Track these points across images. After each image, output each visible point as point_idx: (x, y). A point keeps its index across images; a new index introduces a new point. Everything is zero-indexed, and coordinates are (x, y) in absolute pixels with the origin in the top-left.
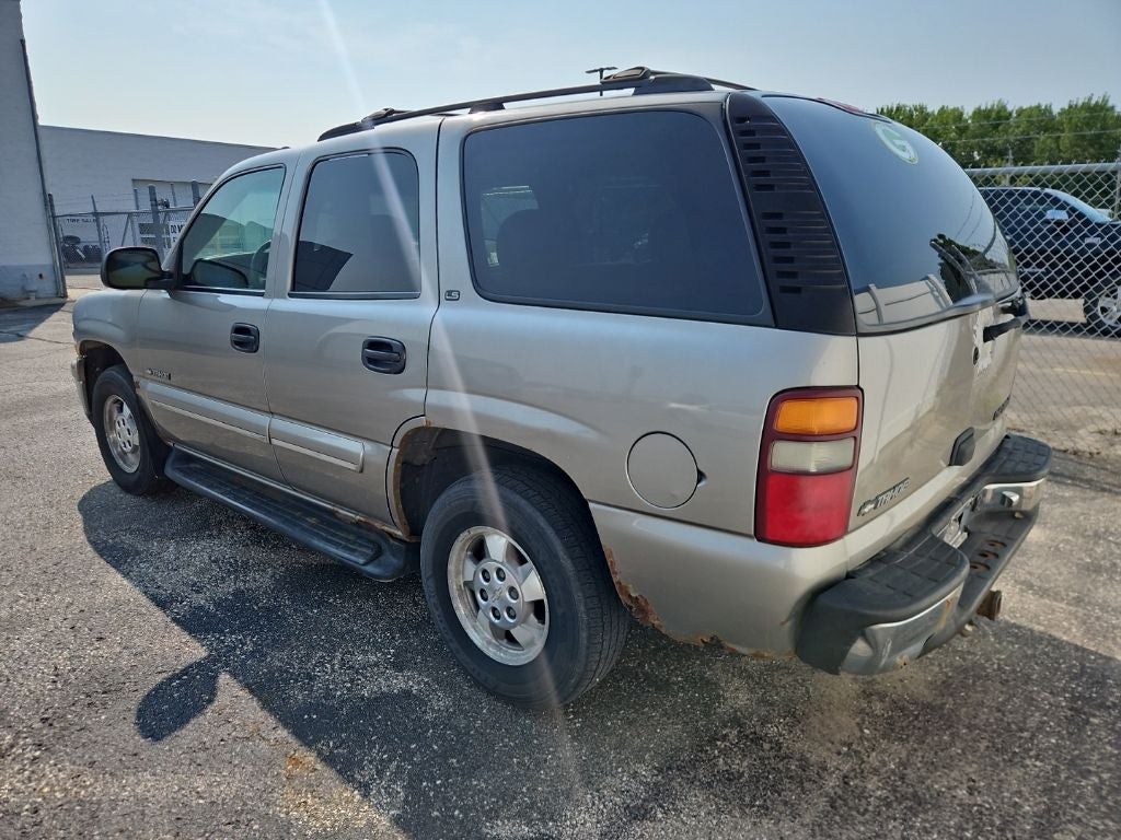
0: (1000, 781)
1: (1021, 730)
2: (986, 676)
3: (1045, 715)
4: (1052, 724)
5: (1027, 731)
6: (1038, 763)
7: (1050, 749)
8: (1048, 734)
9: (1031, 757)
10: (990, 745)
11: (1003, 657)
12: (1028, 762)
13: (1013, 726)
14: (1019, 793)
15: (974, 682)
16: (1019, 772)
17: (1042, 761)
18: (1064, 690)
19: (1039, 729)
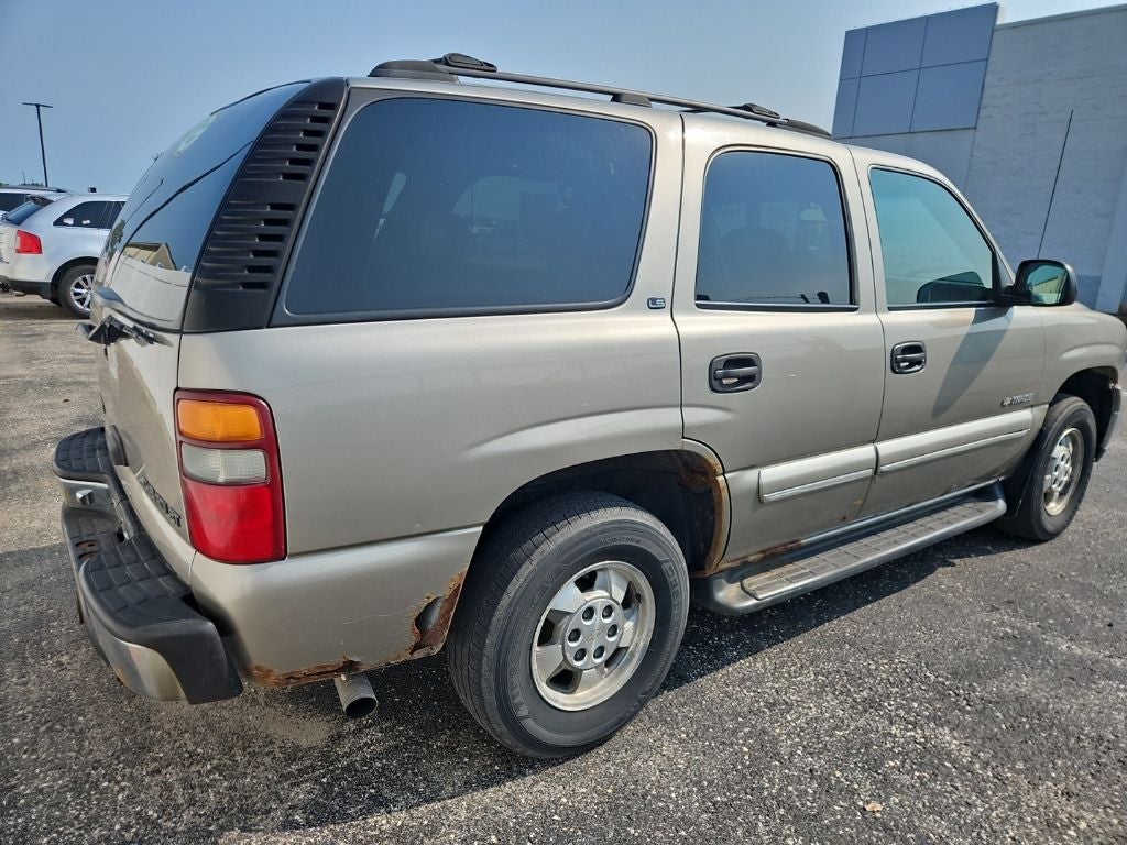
0: (42, 683)
1: (50, 729)
2: (118, 757)
3: (35, 760)
4: (25, 756)
5: (44, 732)
6: (21, 712)
7: (15, 731)
8: (22, 744)
9: (29, 712)
10: (68, 700)
11: (120, 797)
12: (30, 708)
13: (59, 727)
14: (25, 684)
15: (123, 742)
16: (34, 697)
17: (19, 716)
18: (28, 806)
19: (34, 742)
